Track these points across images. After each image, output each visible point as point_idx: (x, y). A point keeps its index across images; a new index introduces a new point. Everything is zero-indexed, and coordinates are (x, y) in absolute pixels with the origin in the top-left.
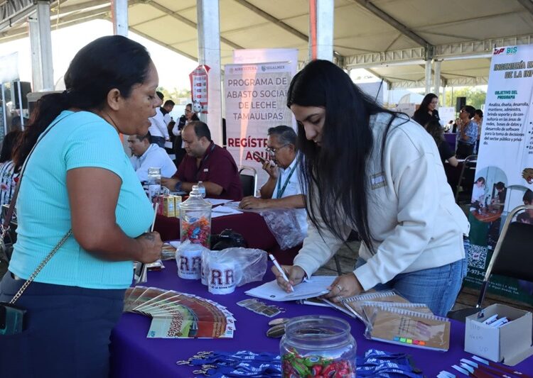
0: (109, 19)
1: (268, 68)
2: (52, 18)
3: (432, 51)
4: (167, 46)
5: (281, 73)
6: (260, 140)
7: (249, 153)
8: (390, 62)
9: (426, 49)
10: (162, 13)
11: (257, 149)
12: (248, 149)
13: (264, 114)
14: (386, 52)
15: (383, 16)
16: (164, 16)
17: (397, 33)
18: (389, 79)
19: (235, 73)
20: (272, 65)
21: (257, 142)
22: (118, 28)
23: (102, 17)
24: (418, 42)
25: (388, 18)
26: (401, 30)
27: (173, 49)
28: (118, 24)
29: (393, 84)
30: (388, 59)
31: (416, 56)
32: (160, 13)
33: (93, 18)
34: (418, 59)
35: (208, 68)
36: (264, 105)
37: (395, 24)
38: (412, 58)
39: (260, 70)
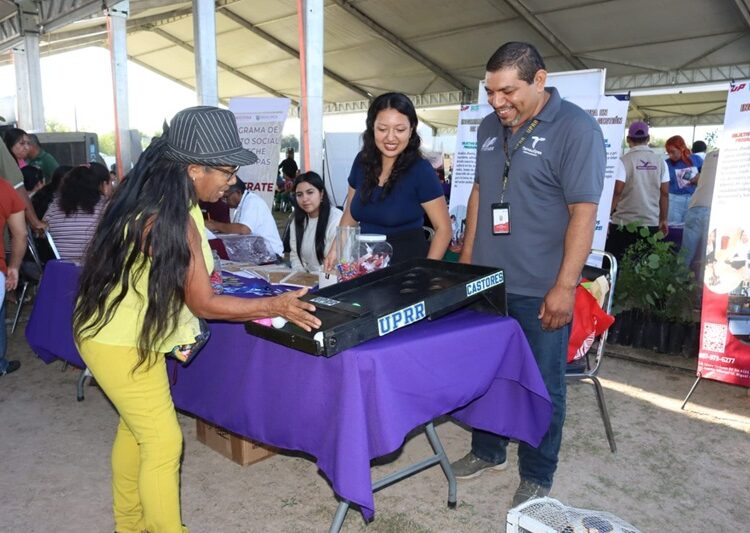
0: (107, 47)
1: (262, 117)
3: (470, 95)
4: (177, 80)
5: (274, 122)
8: (427, 107)
9: (464, 93)
10: (171, 43)
14: (422, 94)
15: (418, 57)
16: (172, 46)
17: (433, 76)
18: (435, 125)
20: (267, 115)
22: (117, 67)
23: (97, 45)
24: (455, 86)
25: (421, 59)
26: (435, 72)
27: (184, 84)
28: (117, 62)
29: (438, 131)
30: (425, 103)
31: (453, 101)
32: (167, 42)
33: (87, 46)
34: (455, 104)
37: (430, 65)
38: (450, 103)
39: (254, 119)
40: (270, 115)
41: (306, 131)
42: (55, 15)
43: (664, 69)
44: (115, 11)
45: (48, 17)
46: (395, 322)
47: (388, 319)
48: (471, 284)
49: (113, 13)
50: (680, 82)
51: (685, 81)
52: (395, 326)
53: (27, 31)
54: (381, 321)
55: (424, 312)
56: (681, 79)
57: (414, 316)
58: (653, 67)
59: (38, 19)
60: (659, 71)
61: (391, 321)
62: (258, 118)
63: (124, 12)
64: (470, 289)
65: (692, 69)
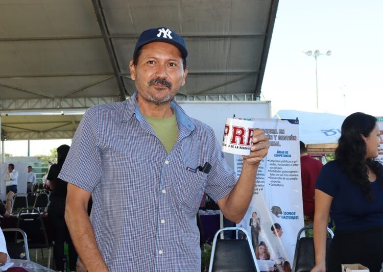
43: (52, 96)
50: (63, 107)
51: (68, 106)
56: (64, 104)
58: (43, 94)
60: (47, 97)
65: (72, 98)
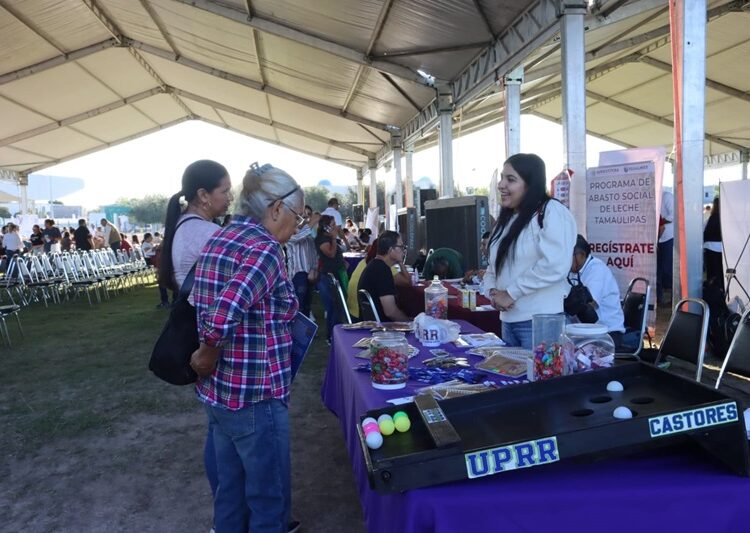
1: (631, 169)
2: (454, 126)
5: (645, 174)
6: (621, 245)
7: (610, 259)
11: (619, 254)
12: (609, 254)
13: (626, 217)
19: (597, 175)
20: (636, 166)
21: (619, 247)
22: (509, 133)
28: (510, 127)
35: (571, 173)
36: (626, 208)
39: (621, 171)
40: (640, 165)
41: (681, 182)
42: (463, 93)
44: (510, 80)
45: (459, 95)
46: (498, 462)
47: (484, 457)
48: (661, 419)
49: (509, 83)
52: (498, 467)
53: (442, 111)
54: (472, 459)
55: (556, 452)
57: (536, 456)
59: (450, 99)
61: (491, 460)
62: (626, 170)
63: (518, 80)
64: (657, 427)
